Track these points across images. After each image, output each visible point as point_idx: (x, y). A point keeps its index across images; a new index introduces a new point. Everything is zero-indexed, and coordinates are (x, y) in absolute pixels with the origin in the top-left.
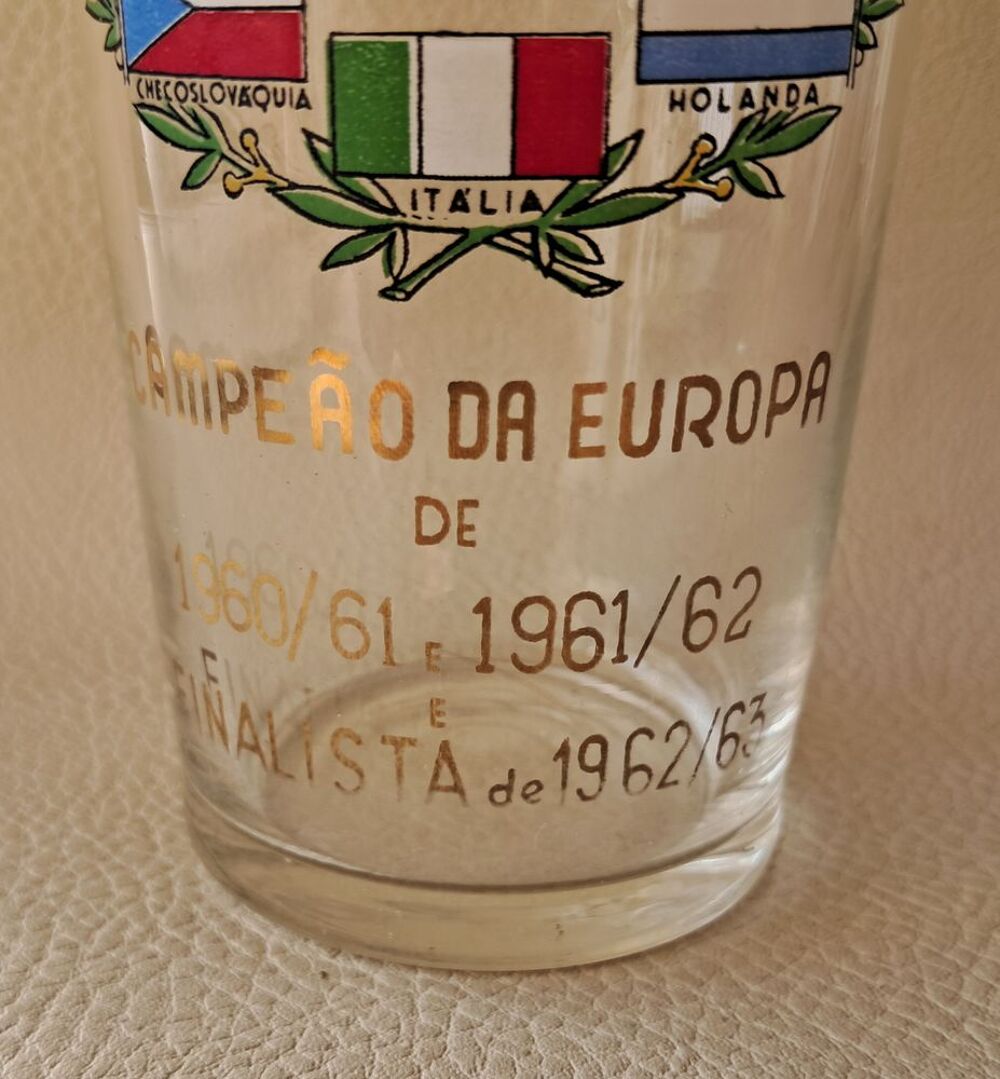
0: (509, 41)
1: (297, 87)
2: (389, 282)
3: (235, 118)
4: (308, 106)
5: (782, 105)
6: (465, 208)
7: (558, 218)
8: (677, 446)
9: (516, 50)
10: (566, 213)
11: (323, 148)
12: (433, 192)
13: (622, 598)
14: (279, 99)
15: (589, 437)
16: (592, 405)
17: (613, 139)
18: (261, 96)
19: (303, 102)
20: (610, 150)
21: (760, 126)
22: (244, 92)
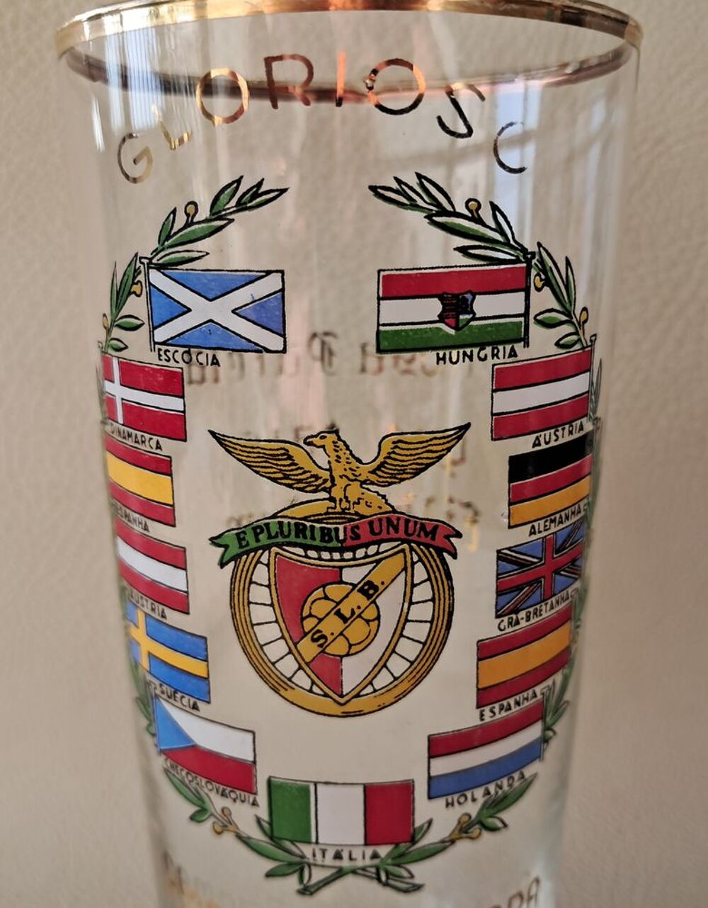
4: (258, 805)
14: (243, 798)
17: (417, 824)
18: (233, 795)
19: (254, 804)
22: (224, 790)
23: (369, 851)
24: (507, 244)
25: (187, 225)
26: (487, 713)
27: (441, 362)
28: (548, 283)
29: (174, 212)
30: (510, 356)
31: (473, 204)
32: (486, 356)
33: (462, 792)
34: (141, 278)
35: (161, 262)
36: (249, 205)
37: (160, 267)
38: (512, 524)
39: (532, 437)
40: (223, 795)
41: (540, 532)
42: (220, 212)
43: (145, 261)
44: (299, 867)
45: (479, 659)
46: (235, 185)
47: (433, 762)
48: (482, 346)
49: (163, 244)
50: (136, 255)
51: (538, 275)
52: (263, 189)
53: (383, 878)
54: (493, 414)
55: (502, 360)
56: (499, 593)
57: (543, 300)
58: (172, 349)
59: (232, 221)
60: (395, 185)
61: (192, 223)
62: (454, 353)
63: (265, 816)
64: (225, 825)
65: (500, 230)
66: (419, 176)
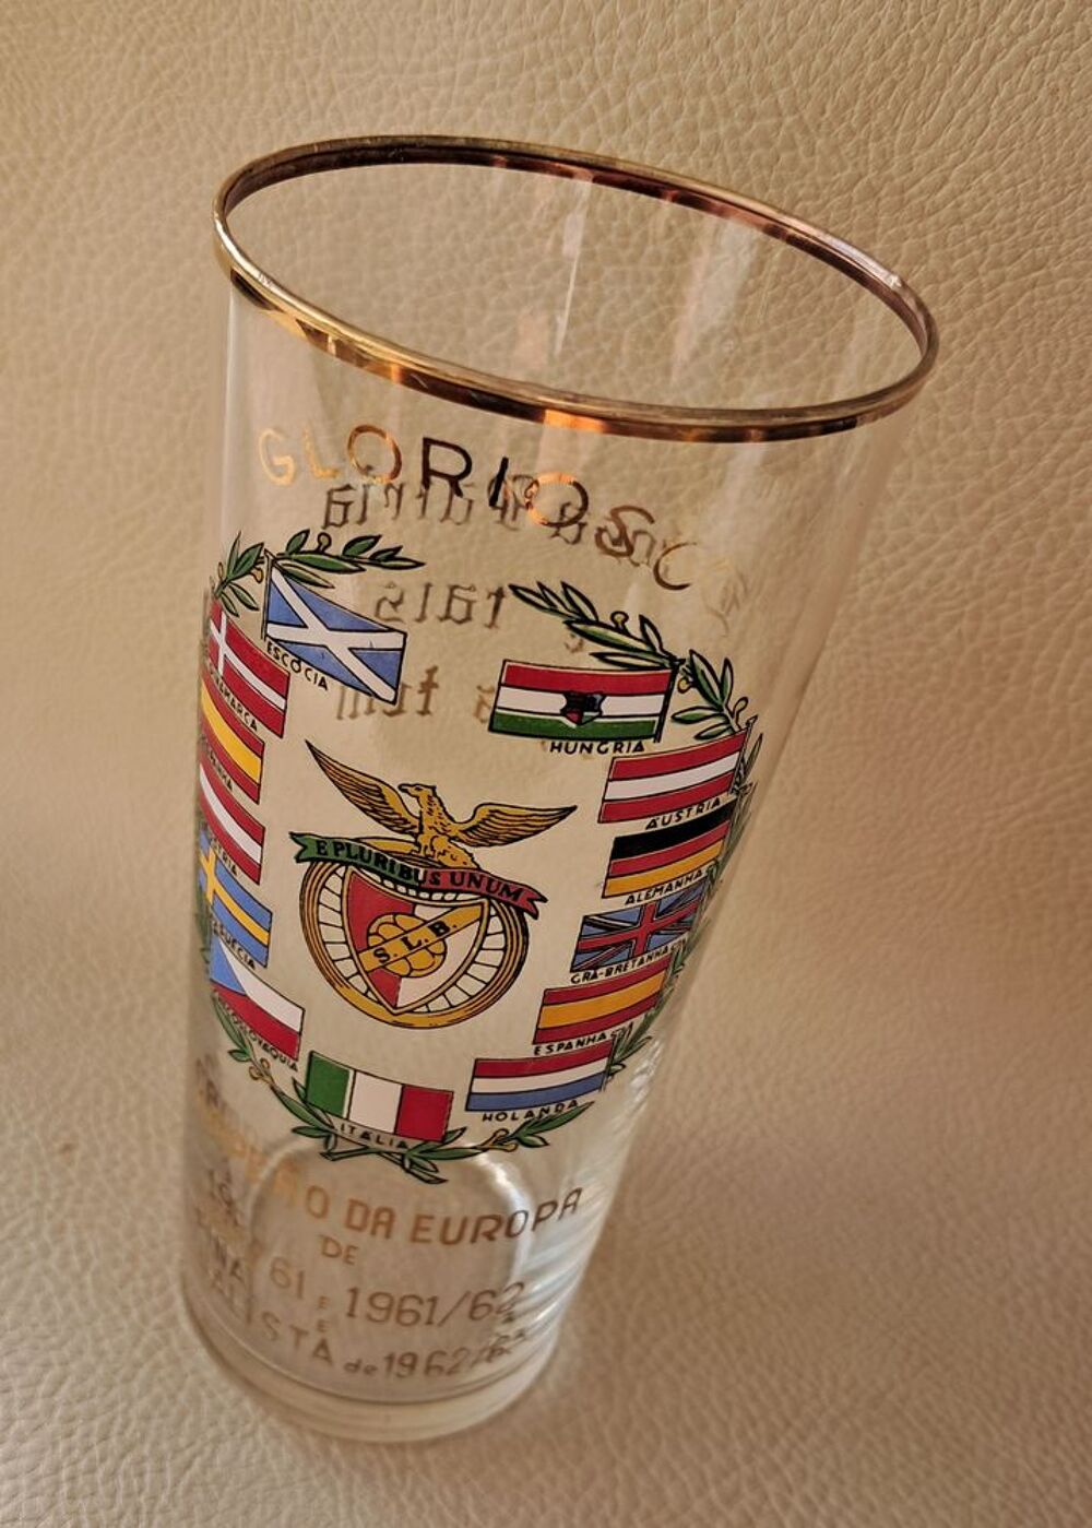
0: (400, 1087)
1: (292, 1062)
2: (324, 1151)
3: (259, 1053)
4: (296, 1070)
5: (552, 1112)
6: (368, 1138)
7: (416, 1153)
8: (473, 1240)
9: (402, 1089)
10: (422, 1152)
11: (300, 1089)
12: (353, 1129)
13: (434, 1300)
14: (283, 1059)
15: (422, 1235)
16: (425, 1223)
17: (450, 1129)
18: (274, 1053)
19: (293, 1067)
20: (446, 1133)
21: (536, 1123)
22: (265, 1045)
23: (398, 1140)
24: (654, 653)
25: (317, 551)
26: (544, 1051)
27: (556, 751)
28: (696, 684)
29: (307, 532)
30: (635, 750)
31: (619, 618)
32: (606, 751)
33: (503, 1111)
34: (264, 567)
35: (286, 568)
36: (383, 563)
37: (284, 573)
38: (606, 894)
39: (648, 820)
40: (265, 1047)
41: (639, 901)
42: (353, 557)
43: (271, 558)
44: (326, 1133)
45: (543, 1005)
46: (372, 540)
47: (476, 1080)
48: (604, 741)
49: (291, 554)
50: (262, 544)
51: (685, 678)
52: (400, 555)
53: (407, 1165)
54: (604, 800)
55: (624, 753)
56: (577, 952)
57: (686, 699)
58: (283, 651)
59: (363, 570)
60: (537, 589)
61: (322, 553)
62: (572, 744)
63: (302, 1081)
64: (261, 1073)
65: (647, 641)
66: (565, 586)
